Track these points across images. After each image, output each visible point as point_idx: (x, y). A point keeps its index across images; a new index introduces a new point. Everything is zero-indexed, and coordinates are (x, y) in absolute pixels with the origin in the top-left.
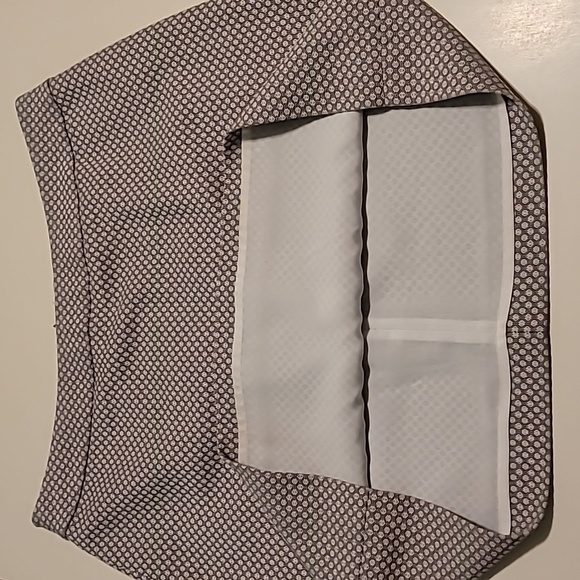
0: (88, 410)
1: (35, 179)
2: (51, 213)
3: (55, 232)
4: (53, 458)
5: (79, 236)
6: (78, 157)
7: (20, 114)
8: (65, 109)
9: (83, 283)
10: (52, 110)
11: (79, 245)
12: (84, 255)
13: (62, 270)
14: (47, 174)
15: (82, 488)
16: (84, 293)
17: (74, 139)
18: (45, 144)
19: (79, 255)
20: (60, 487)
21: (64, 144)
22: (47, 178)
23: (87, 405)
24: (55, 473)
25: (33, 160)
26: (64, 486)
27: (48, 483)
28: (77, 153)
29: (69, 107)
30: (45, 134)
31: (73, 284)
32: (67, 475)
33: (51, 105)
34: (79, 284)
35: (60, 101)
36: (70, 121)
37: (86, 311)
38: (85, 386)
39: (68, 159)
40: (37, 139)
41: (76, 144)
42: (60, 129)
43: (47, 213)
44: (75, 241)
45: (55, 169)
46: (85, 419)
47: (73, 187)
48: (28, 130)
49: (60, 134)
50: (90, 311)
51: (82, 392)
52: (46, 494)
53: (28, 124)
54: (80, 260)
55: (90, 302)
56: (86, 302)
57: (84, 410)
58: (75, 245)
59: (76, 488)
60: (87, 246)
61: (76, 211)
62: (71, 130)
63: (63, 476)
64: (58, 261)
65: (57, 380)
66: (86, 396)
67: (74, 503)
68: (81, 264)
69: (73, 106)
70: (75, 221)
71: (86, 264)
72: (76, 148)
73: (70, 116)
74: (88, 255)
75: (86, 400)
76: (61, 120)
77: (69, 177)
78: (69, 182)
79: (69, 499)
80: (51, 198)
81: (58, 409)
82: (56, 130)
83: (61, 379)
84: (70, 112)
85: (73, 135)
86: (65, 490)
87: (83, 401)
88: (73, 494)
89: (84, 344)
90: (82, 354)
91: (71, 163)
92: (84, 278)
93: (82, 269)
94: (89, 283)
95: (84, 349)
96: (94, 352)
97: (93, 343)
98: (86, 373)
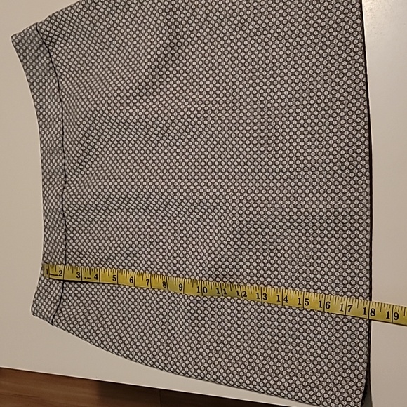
0: (63, 247)
1: (30, 94)
2: (41, 117)
3: (43, 129)
4: (42, 278)
5: (61, 133)
6: (61, 80)
7: (18, 51)
8: (50, 48)
9: (61, 164)
10: (42, 49)
11: (60, 139)
12: (63, 146)
13: (46, 155)
14: (38, 90)
15: (61, 297)
16: (61, 170)
17: (58, 68)
18: (37, 71)
19: (60, 145)
20: (46, 297)
21: (51, 71)
22: (38, 94)
23: (62, 244)
24: (43, 288)
25: (29, 81)
26: (49, 296)
27: (39, 295)
28: (60, 77)
29: (53, 47)
30: (37, 64)
31: (54, 164)
32: (51, 290)
33: (41, 46)
34: (58, 164)
35: (48, 43)
36: (55, 56)
37: (63, 182)
38: (60, 231)
39: (54, 81)
40: (31, 67)
41: (59, 71)
42: (48, 62)
43: (38, 117)
44: (58, 136)
45: (44, 87)
46: (62, 253)
47: (59, 100)
48: (25, 61)
49: (48, 65)
50: (66, 182)
51: (58, 234)
52: (37, 302)
53: (25, 57)
54: (60, 148)
55: (66, 176)
56: (63, 177)
57: (61, 247)
58: (58, 139)
59: (57, 298)
60: (65, 140)
61: (60, 116)
62: (56, 62)
63: (49, 290)
64: (44, 149)
65: (43, 227)
66: (61, 237)
67: (55, 308)
68: (60, 152)
69: (56, 46)
70: (59, 123)
71: (64, 152)
72: (59, 74)
73: (55, 53)
74: (65, 146)
75: (62, 240)
76: (48, 55)
77: (55, 94)
78: (56, 97)
79: (53, 305)
80: (41, 107)
81: (44, 246)
82: (45, 62)
83: (46, 227)
84: (54, 50)
85: (57, 66)
86: (49, 299)
87: (60, 241)
88: (55, 301)
89: (58, 203)
90: (57, 210)
91: (57, 85)
92: (61, 161)
93: (61, 155)
94: (65, 164)
95: (59, 207)
96: (64, 209)
97: (64, 203)
98: (61, 222)
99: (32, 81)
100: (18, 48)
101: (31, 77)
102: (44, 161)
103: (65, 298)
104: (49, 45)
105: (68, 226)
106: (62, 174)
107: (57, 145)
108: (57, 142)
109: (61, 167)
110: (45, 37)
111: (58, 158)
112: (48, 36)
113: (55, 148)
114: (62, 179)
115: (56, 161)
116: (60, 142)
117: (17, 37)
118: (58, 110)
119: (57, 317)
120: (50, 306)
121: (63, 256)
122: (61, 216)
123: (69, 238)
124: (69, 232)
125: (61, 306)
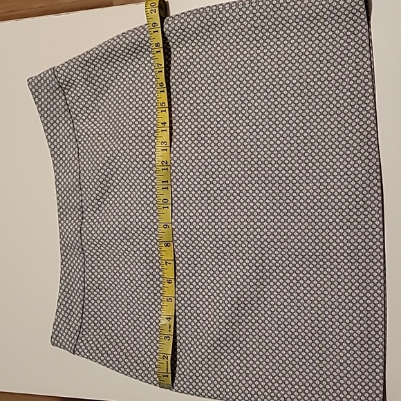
0: (82, 279)
2: (56, 156)
3: (58, 168)
4: (60, 310)
5: (78, 171)
7: (33, 94)
8: (66, 91)
9: (78, 201)
10: (58, 92)
11: (77, 177)
12: (80, 183)
13: (63, 192)
14: (52, 131)
15: (81, 327)
16: (79, 207)
17: (73, 110)
18: (52, 112)
19: (77, 183)
20: (66, 328)
21: (66, 113)
22: (52, 134)
23: (81, 276)
24: (61, 319)
25: (43, 122)
26: (68, 327)
27: (58, 326)
29: (69, 90)
30: (52, 106)
31: (70, 201)
32: (70, 320)
33: (57, 89)
34: (75, 201)
35: (64, 86)
36: (70, 99)
37: (80, 218)
38: (79, 264)
39: (69, 122)
40: (46, 109)
41: (74, 113)
42: (63, 104)
43: (52, 156)
44: (75, 174)
45: (58, 128)
46: (81, 285)
47: (74, 140)
48: (40, 103)
49: (63, 107)
50: (83, 218)
51: (77, 267)
52: (56, 333)
53: (40, 100)
54: (77, 186)
55: (83, 212)
56: (80, 213)
57: (79, 279)
58: (75, 177)
59: (77, 328)
60: (83, 178)
61: (76, 156)
62: (71, 104)
63: (67, 321)
64: (60, 186)
65: (60, 261)
66: (80, 270)
67: (76, 337)
68: (78, 189)
69: (72, 89)
70: (76, 162)
71: (81, 189)
72: (74, 116)
73: (70, 95)
74: (83, 184)
75: (81, 273)
76: (63, 98)
77: (71, 134)
78: (71, 137)
79: (73, 335)
80: (56, 147)
81: (61, 279)
82: (60, 104)
83: (63, 260)
84: (70, 93)
85: (72, 108)
86: (69, 330)
87: (78, 273)
88: (75, 331)
89: (77, 238)
90: (76, 244)
91: (71, 125)
92: (78, 198)
93: (78, 192)
94: (82, 201)
95: (78, 242)
96: (83, 243)
97: (83, 238)
98: (80, 256)
99: (46, 122)
100: (34, 90)
101: (46, 118)
102: (60, 198)
103: (84, 327)
104: (65, 88)
105: (87, 259)
106: (79, 210)
107: (74, 183)
108: (74, 180)
109: (78, 204)
110: (61, 81)
111: (75, 195)
112: (64, 80)
113: (72, 186)
114: (80, 215)
115: (73, 198)
116: (77, 180)
117: (33, 81)
118: (74, 149)
119: (78, 347)
120: (70, 336)
121: (82, 288)
122: (80, 250)
123: (87, 271)
124: (87, 265)
125: (81, 335)
